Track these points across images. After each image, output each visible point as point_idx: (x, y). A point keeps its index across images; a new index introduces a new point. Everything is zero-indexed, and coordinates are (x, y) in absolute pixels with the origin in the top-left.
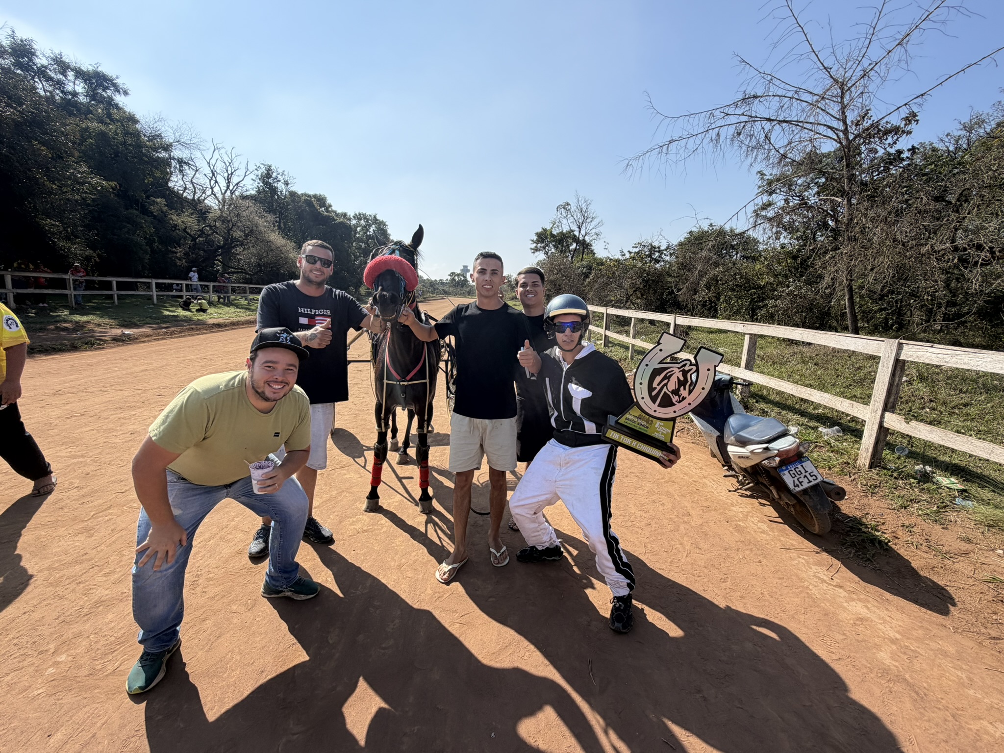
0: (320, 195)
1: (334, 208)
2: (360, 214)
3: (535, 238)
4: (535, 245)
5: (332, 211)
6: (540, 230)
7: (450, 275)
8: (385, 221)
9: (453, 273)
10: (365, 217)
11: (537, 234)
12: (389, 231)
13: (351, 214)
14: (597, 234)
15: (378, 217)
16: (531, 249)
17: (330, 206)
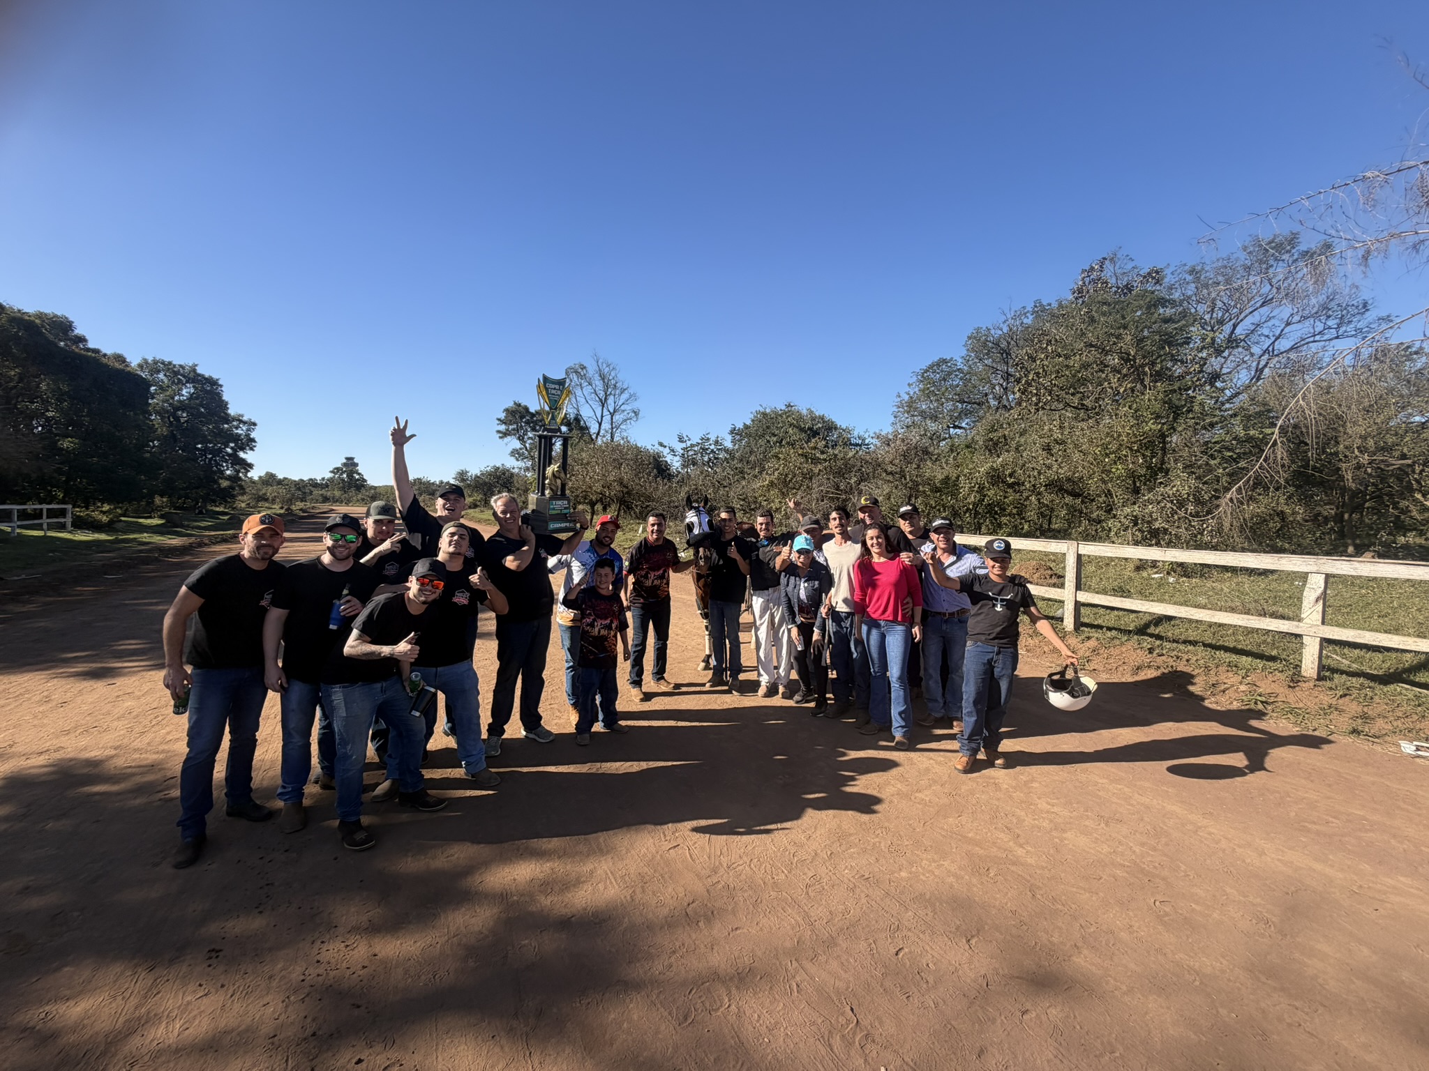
0: (56, 316)
1: (91, 345)
2: (155, 362)
3: (503, 416)
4: (503, 428)
5: (88, 350)
6: (510, 404)
7: (331, 472)
8: (215, 377)
9: (338, 469)
10: (168, 366)
11: (507, 410)
12: (225, 398)
13: (134, 360)
14: (635, 412)
15: (199, 370)
16: (499, 432)
17: (82, 339)
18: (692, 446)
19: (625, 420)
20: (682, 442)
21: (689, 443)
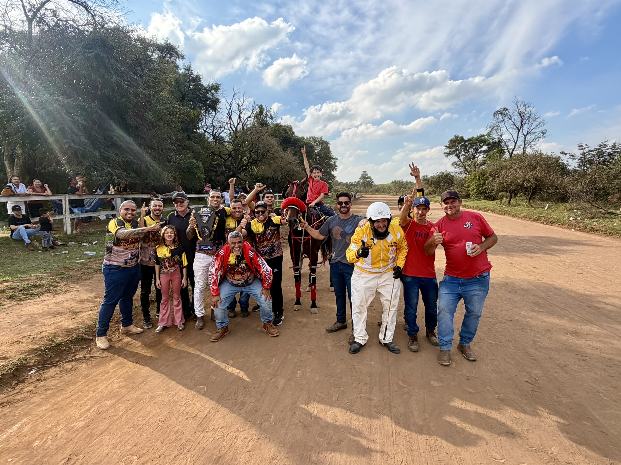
0: (289, 126)
3: (448, 144)
5: (296, 136)
11: (450, 141)
13: (306, 137)
14: (542, 133)
17: (294, 133)
18: (590, 151)
19: (535, 139)
20: (582, 149)
21: (587, 150)
